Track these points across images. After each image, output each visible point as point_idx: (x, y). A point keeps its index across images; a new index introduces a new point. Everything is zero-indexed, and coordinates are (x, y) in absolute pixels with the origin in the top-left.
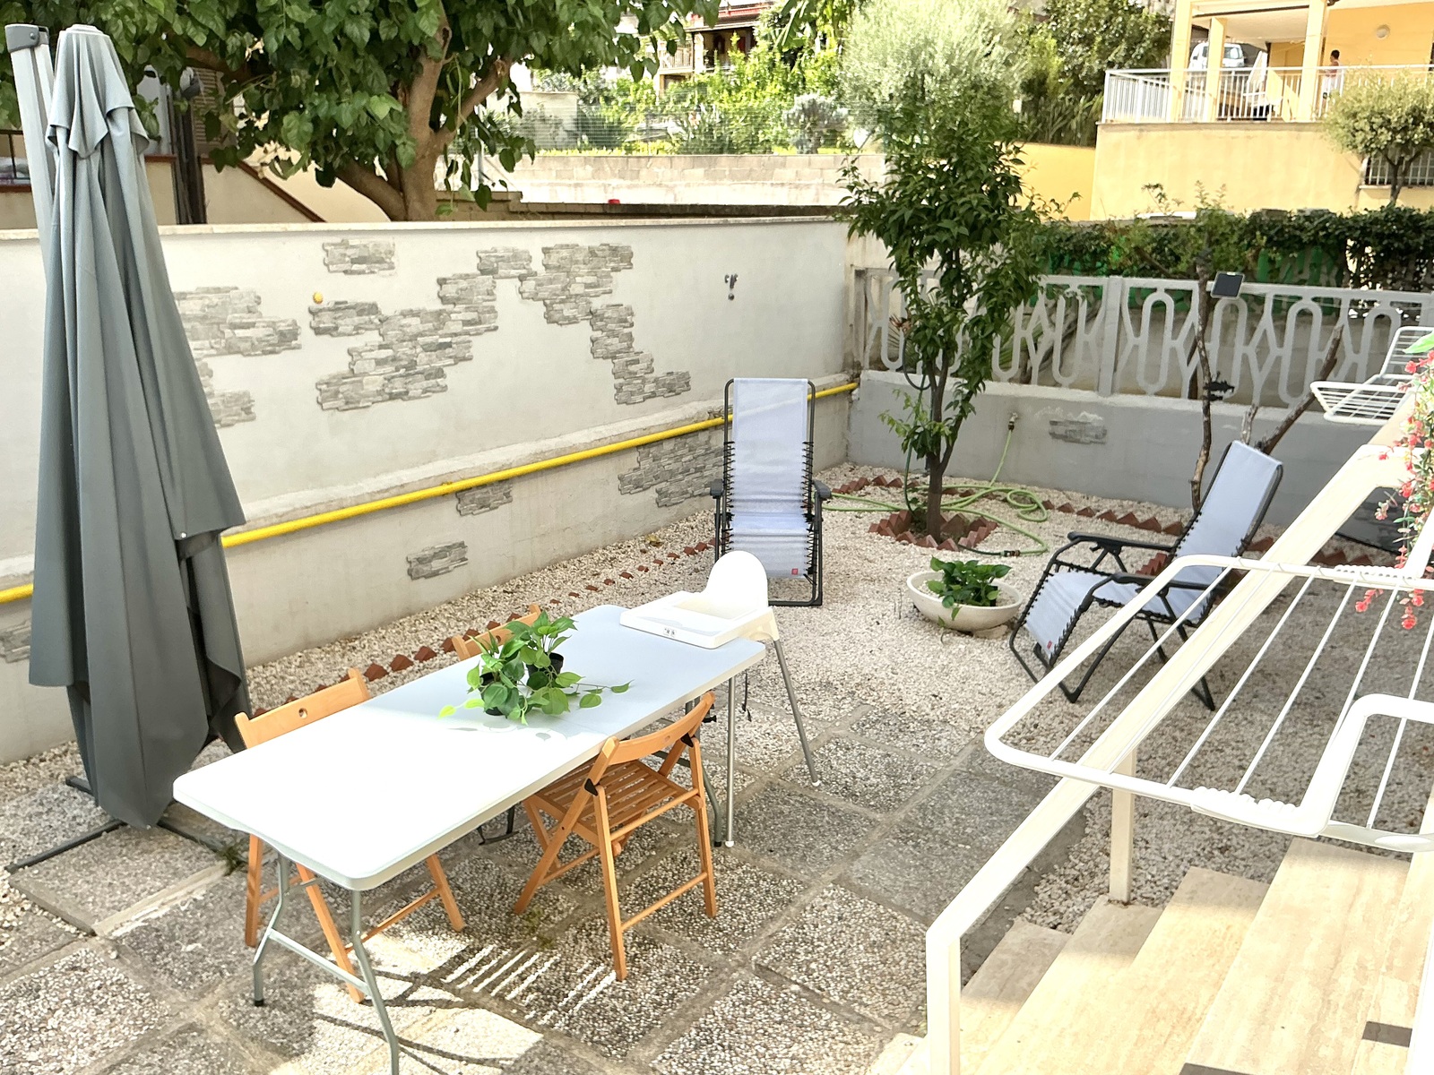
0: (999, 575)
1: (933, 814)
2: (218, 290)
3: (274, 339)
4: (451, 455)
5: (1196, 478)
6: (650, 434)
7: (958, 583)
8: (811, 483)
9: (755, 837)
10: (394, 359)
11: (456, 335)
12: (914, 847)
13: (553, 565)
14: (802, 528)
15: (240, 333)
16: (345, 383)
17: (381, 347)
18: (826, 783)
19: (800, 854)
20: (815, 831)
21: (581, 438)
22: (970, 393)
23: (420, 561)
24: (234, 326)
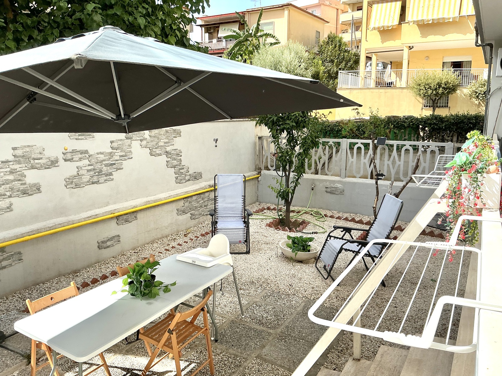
0: (310, 241)
1: (291, 329)
2: (29, 146)
3: (49, 163)
4: (115, 203)
5: (374, 206)
6: (188, 194)
7: (297, 244)
8: (245, 210)
9: (227, 341)
10: (94, 169)
11: (117, 160)
12: (285, 342)
13: (152, 242)
14: (242, 226)
15: (36, 161)
16: (75, 178)
17: (89, 165)
18: (252, 320)
19: (243, 347)
20: (249, 338)
21: (163, 196)
22: (298, 178)
23: (103, 242)
24: (34, 159)
